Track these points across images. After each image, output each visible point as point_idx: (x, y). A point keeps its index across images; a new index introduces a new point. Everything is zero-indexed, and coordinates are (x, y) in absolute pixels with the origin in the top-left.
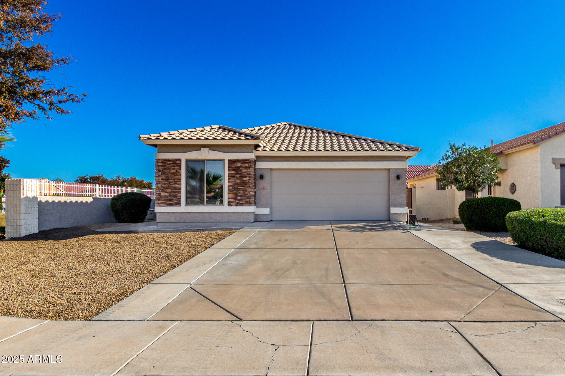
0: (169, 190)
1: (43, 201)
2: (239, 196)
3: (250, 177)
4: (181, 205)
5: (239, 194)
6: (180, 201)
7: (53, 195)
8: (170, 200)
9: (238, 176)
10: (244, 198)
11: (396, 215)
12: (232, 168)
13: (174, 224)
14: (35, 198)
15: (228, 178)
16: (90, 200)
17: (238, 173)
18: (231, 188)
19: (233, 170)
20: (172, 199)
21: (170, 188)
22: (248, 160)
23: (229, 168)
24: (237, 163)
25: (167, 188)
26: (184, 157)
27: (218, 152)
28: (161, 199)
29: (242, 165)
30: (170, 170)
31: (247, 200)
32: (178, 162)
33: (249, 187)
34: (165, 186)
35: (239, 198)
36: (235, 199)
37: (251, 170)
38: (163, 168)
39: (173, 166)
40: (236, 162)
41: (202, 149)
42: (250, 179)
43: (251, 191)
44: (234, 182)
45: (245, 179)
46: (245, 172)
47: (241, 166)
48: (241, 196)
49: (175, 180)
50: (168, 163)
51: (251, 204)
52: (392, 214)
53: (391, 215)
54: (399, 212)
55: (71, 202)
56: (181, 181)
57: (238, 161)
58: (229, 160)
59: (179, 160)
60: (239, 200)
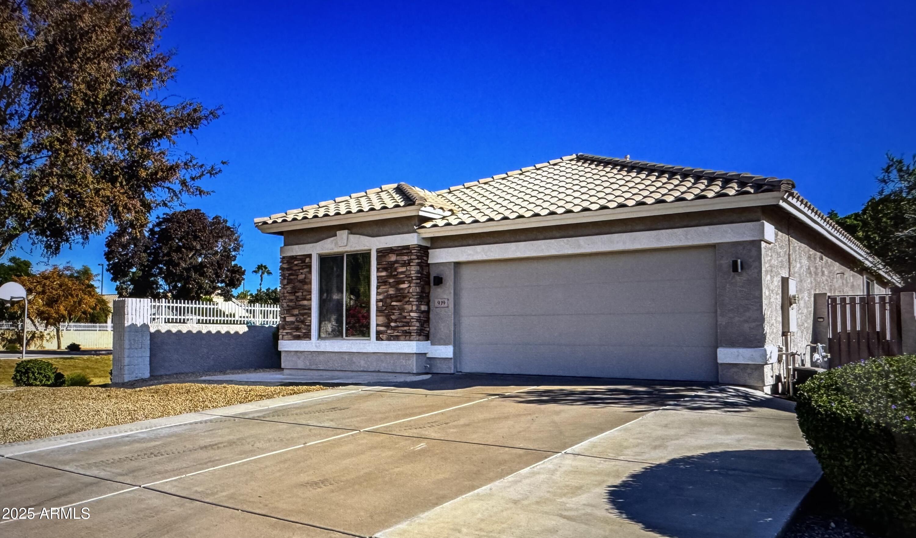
0: (296, 312)
2: (392, 321)
3: (410, 282)
4: (310, 338)
5: (393, 317)
6: (310, 331)
8: (298, 329)
9: (391, 281)
10: (399, 324)
11: (735, 370)
12: (383, 266)
13: (301, 372)
14: (145, 327)
15: (377, 286)
16: (243, 329)
17: (390, 276)
18: (380, 304)
19: (385, 269)
20: (300, 327)
21: (297, 308)
22: (407, 247)
23: (378, 266)
24: (390, 255)
25: (294, 308)
26: (316, 249)
27: (358, 236)
28: (286, 327)
29: (399, 258)
30: (297, 275)
31: (406, 328)
32: (307, 260)
33: (408, 303)
34: (291, 304)
35: (393, 324)
36: (388, 326)
37: (413, 268)
38: (289, 272)
39: (300, 268)
40: (389, 253)
41: (338, 233)
42: (410, 287)
43: (412, 311)
44: (386, 294)
45: (402, 286)
46: (402, 273)
47: (396, 262)
48: (395, 321)
49: (304, 293)
50: (296, 263)
51: (412, 338)
52: (721, 364)
53: (720, 367)
54: (741, 361)
56: (311, 295)
57: (391, 250)
58: (379, 251)
59: (310, 256)
60: (394, 328)
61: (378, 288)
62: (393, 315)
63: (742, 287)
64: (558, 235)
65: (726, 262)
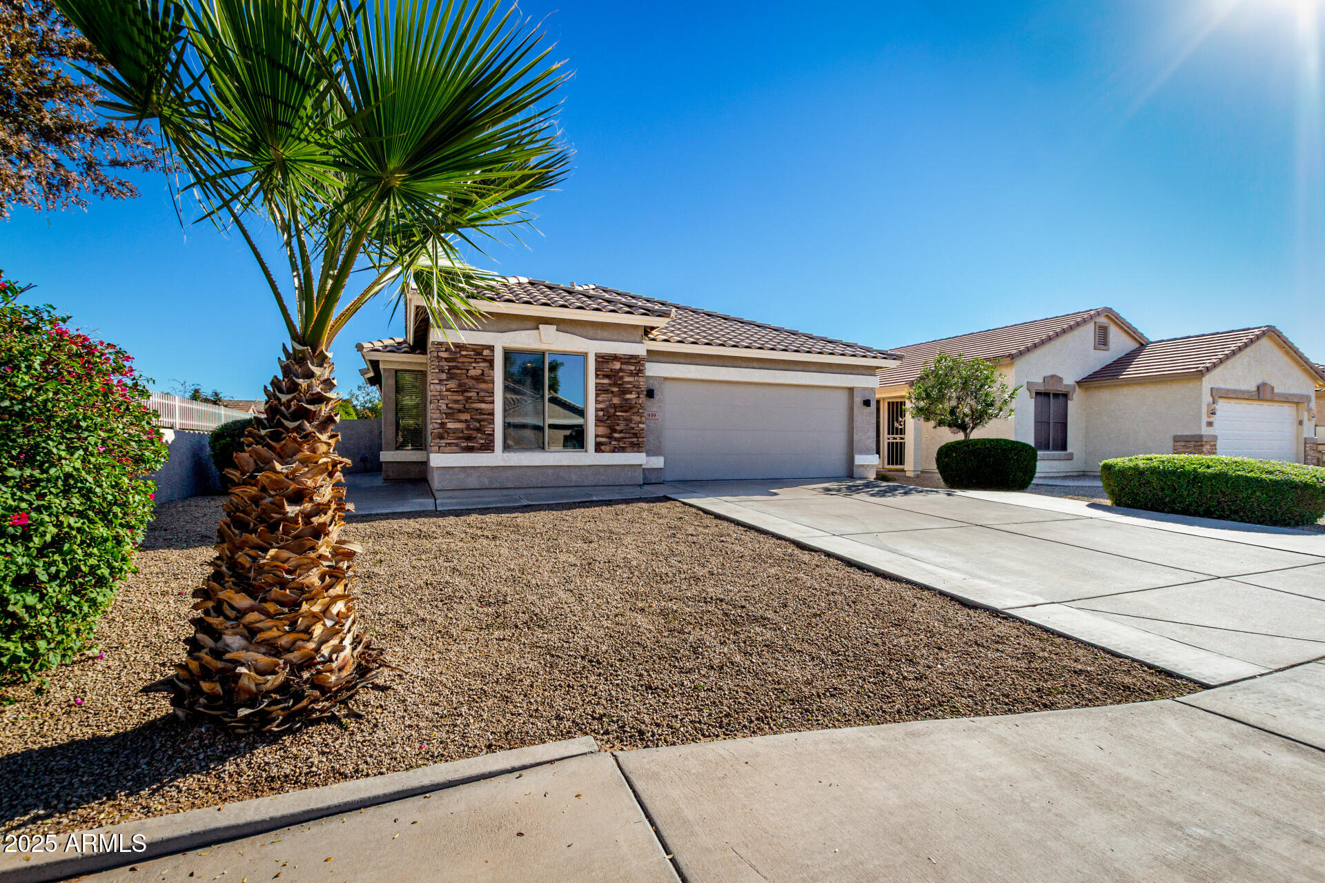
0: (466, 416)
2: (615, 431)
3: (638, 393)
4: (492, 451)
5: (618, 428)
6: (493, 441)
8: (469, 438)
9: (615, 389)
10: (627, 435)
11: (862, 468)
12: (605, 373)
13: (477, 493)
15: (596, 394)
17: (615, 384)
18: (601, 413)
19: (606, 376)
20: (474, 436)
21: (468, 412)
23: (598, 373)
24: (615, 362)
25: (460, 411)
26: (500, 341)
27: (569, 335)
28: (446, 435)
29: (624, 367)
30: (468, 370)
31: (633, 440)
32: (486, 352)
33: (638, 414)
34: (456, 406)
35: (616, 435)
36: (610, 437)
37: (640, 379)
38: (451, 364)
39: (473, 360)
40: (613, 360)
41: (540, 326)
42: (638, 397)
43: (640, 423)
44: (608, 403)
45: (628, 396)
46: (629, 383)
47: (621, 370)
48: (621, 432)
49: (482, 394)
50: (464, 353)
52: (856, 465)
53: (855, 468)
54: (866, 463)
56: (492, 396)
57: (615, 358)
58: (598, 356)
59: (491, 348)
60: (618, 440)
61: (597, 395)
62: (618, 425)
63: (867, 416)
65: (860, 400)
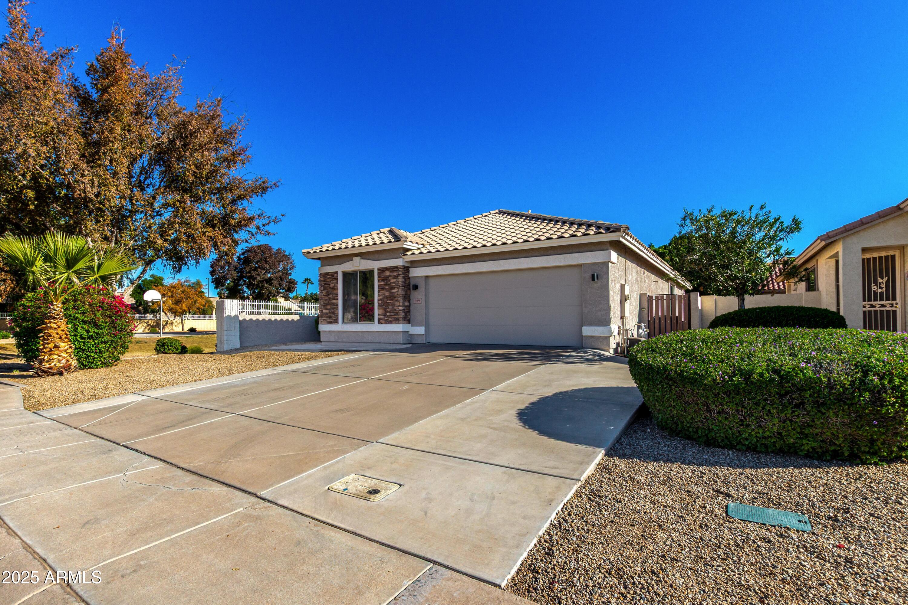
0: (329, 307)
1: (248, 319)
2: (388, 312)
3: (398, 288)
4: (338, 323)
5: (388, 310)
6: (338, 318)
7: (250, 313)
8: (330, 317)
9: (387, 287)
10: (392, 314)
11: (593, 339)
13: (333, 344)
14: (236, 317)
16: (296, 318)
17: (386, 285)
18: (380, 302)
19: (383, 280)
21: (330, 305)
22: (396, 267)
23: (379, 279)
24: (386, 272)
25: (327, 305)
26: (341, 269)
27: (366, 260)
28: (323, 316)
29: (391, 274)
30: (330, 285)
31: (396, 317)
32: (335, 275)
33: (397, 301)
34: (326, 302)
35: (388, 314)
36: (385, 315)
37: (400, 280)
38: (324, 283)
39: (332, 280)
41: (354, 258)
42: (398, 291)
43: (399, 306)
44: (384, 296)
45: (393, 291)
46: (393, 283)
47: (390, 276)
48: (390, 312)
49: (334, 296)
50: (328, 277)
51: (400, 322)
52: (585, 336)
53: (584, 339)
54: (596, 334)
55: (276, 320)
56: (338, 297)
57: (386, 269)
58: (379, 269)
59: (337, 273)
60: (389, 317)
61: (379, 292)
62: (388, 308)
63: (598, 290)
64: (488, 259)
65: (588, 276)
